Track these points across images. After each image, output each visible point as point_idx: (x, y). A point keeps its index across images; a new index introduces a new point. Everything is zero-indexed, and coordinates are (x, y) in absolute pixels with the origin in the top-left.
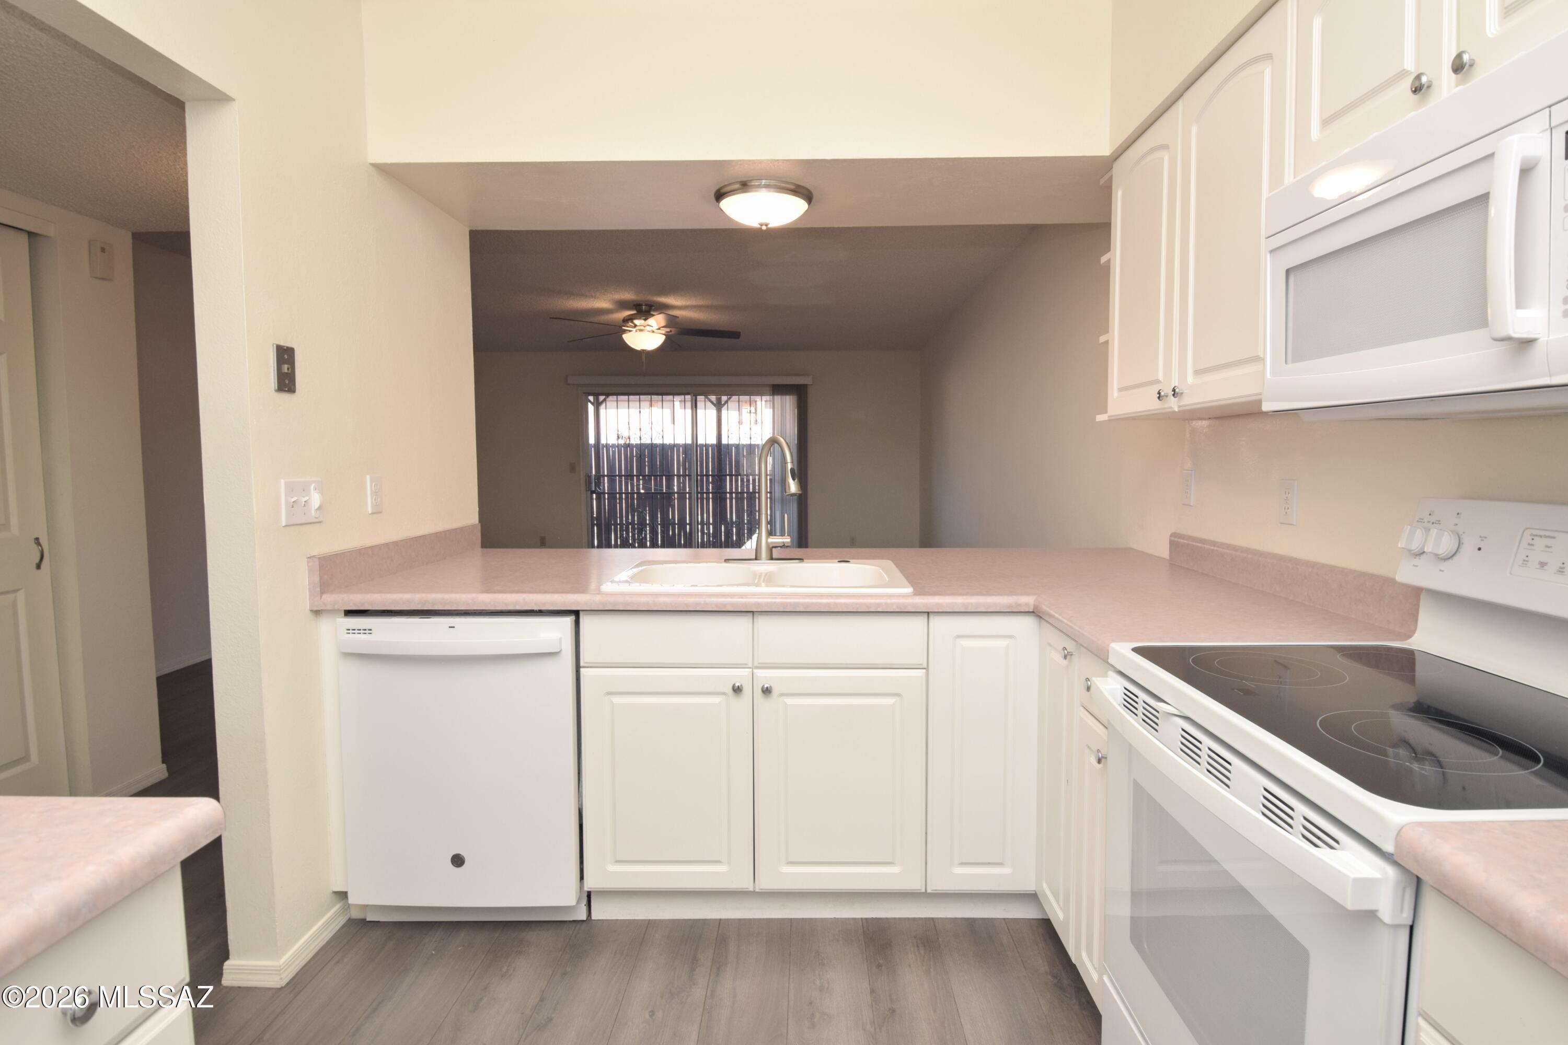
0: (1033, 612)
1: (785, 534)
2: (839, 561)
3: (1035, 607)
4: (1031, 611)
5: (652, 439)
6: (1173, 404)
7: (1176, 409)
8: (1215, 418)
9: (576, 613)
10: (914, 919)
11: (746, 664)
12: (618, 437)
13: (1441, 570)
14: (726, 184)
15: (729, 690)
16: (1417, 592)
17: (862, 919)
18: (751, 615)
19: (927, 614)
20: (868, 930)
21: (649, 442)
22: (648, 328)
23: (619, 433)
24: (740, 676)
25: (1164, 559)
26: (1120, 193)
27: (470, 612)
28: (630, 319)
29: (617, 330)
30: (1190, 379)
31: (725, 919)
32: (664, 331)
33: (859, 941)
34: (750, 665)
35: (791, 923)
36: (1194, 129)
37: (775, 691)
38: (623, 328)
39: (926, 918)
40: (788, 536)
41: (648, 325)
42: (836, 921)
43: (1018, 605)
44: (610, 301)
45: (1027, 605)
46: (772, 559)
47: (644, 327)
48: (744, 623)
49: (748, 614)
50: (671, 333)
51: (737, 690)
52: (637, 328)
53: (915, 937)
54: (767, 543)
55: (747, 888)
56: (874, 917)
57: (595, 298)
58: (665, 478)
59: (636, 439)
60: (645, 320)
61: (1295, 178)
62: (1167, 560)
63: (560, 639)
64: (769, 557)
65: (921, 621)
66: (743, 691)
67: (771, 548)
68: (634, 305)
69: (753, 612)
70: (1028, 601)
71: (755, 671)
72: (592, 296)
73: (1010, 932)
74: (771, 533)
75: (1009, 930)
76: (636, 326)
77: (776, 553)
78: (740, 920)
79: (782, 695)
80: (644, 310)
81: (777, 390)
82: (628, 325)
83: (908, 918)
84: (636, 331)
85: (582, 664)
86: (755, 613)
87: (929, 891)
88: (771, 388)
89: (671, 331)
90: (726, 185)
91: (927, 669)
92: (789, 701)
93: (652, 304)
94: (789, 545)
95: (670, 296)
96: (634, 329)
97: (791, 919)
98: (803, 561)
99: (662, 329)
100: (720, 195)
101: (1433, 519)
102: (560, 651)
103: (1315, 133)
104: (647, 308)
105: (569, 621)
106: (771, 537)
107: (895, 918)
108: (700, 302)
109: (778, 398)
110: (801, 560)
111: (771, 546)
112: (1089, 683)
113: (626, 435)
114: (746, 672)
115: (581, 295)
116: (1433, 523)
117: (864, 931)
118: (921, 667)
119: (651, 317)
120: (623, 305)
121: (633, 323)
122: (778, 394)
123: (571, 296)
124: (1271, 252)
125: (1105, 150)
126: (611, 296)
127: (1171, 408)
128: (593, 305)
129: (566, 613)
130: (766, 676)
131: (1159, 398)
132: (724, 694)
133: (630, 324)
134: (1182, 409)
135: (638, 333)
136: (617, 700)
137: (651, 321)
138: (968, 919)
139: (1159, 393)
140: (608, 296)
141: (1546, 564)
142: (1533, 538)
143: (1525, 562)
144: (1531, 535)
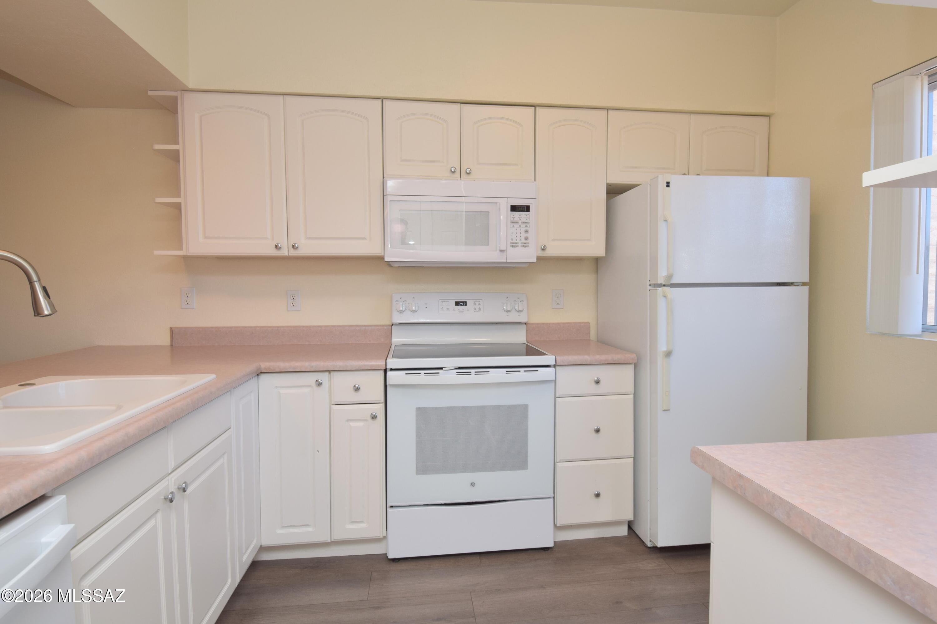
16: (390, 325)
25: (163, 345)
30: (303, 241)
62: (168, 345)
112: (357, 386)
116: (403, 301)
124: (390, 201)
131: (276, 247)
139: (277, 245)
141: (449, 309)
142: (442, 302)
143: (442, 309)
144: (441, 301)
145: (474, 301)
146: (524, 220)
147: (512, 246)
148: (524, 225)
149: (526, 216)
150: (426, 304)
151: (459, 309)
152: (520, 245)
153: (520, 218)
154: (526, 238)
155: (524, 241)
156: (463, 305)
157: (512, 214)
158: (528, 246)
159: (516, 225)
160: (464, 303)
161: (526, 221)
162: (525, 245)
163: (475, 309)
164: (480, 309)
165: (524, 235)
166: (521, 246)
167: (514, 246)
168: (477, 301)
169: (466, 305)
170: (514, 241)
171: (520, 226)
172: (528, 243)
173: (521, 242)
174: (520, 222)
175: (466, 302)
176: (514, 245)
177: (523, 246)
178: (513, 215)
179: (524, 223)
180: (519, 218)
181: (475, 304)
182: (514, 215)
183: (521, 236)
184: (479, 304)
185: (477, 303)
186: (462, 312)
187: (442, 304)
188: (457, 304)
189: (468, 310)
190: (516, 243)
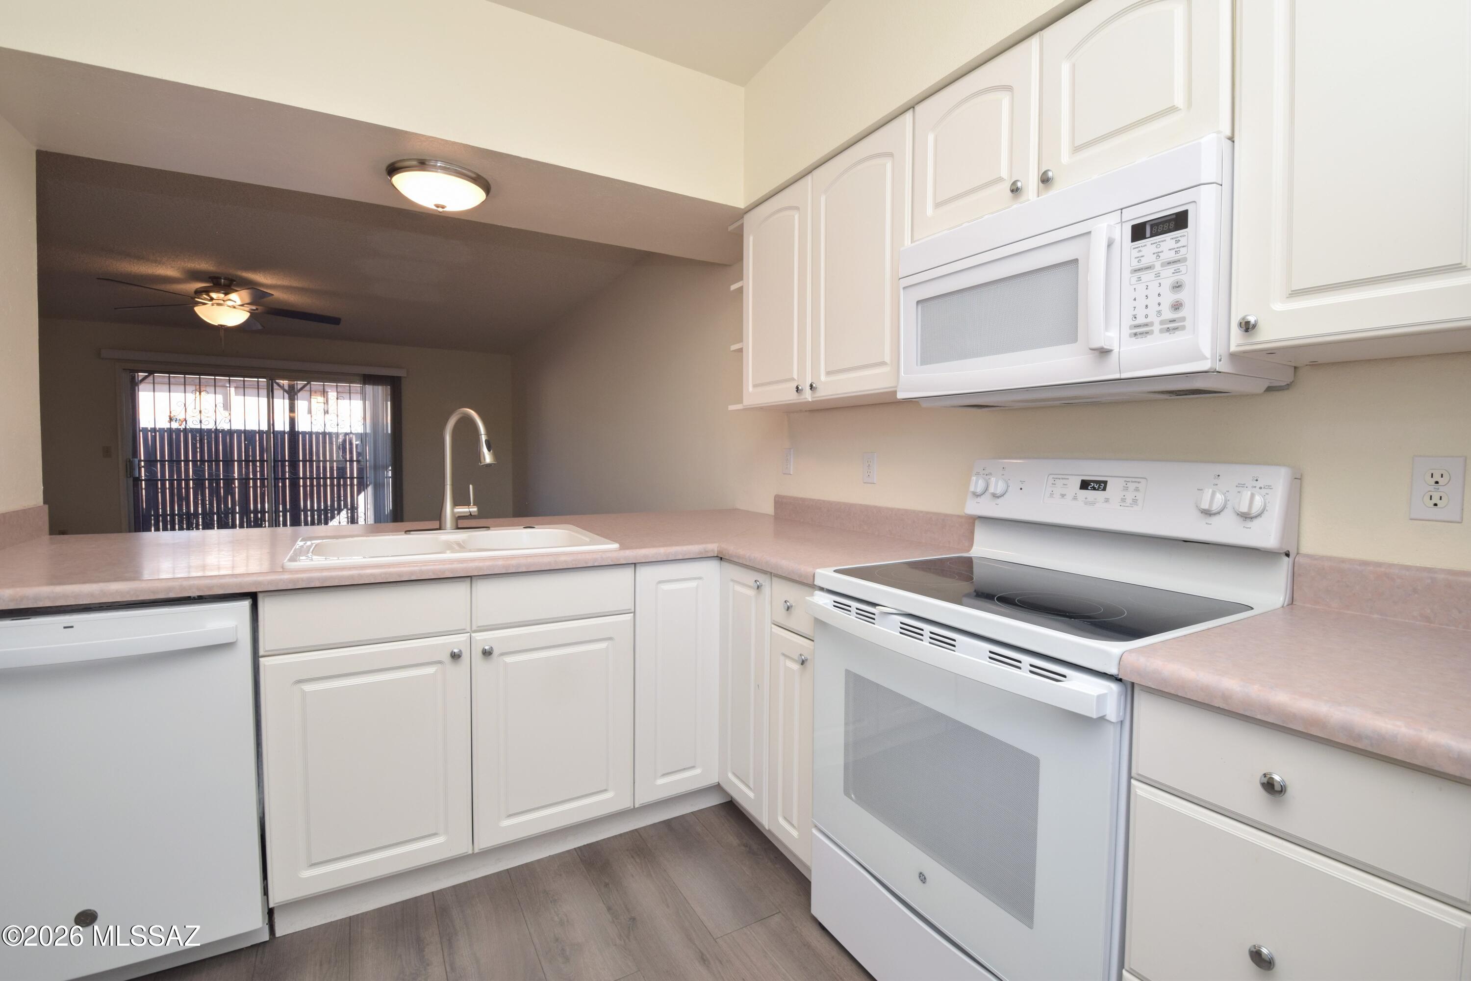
0: (717, 556)
1: (471, 504)
2: (524, 528)
3: (719, 552)
4: (716, 555)
5: (216, 422)
6: (808, 396)
7: (810, 400)
8: (809, 411)
9: (253, 597)
10: (621, 835)
11: (464, 629)
12: (171, 419)
13: (996, 504)
14: (405, 158)
15: (446, 657)
16: (974, 520)
17: (575, 848)
18: (469, 580)
19: (634, 565)
20: (584, 856)
21: (211, 426)
22: (230, 303)
23: (172, 415)
24: (457, 642)
25: (769, 515)
26: (751, 238)
27: (92, 606)
28: (207, 291)
29: (192, 300)
30: (823, 378)
31: (438, 891)
32: (248, 308)
33: (580, 869)
34: (468, 630)
35: (508, 873)
36: (823, 199)
37: (496, 652)
38: (196, 299)
39: (630, 831)
40: (474, 505)
41: (229, 300)
42: (552, 858)
43: (707, 552)
44: (179, 268)
45: (713, 551)
46: (458, 528)
47: (224, 301)
48: (460, 590)
49: (466, 579)
50: (256, 311)
51: (455, 657)
52: (214, 301)
53: (627, 850)
54: (453, 513)
55: (467, 852)
56: (586, 844)
57: (160, 264)
58: (223, 464)
59: (194, 422)
60: (226, 294)
61: (912, 243)
62: (772, 515)
63: (236, 626)
64: (455, 527)
65: (628, 572)
66: (461, 657)
67: (459, 518)
68: (210, 278)
69: (471, 577)
70: (713, 547)
71: (473, 635)
72: (156, 261)
73: (700, 822)
74: (456, 503)
75: (699, 820)
76: (212, 299)
77: (462, 523)
78: (454, 887)
79: (502, 654)
80: (225, 284)
81: (368, 379)
82: (202, 298)
83: (616, 836)
84: (213, 305)
85: (261, 652)
86: (473, 578)
87: (636, 806)
88: (362, 378)
89: (257, 309)
90: (404, 160)
91: (634, 613)
92: (509, 659)
93: (234, 278)
94: (476, 514)
95: (260, 272)
96: (210, 303)
97: (507, 870)
98: (490, 529)
99: (245, 305)
100: (393, 169)
101: (986, 472)
102: (237, 640)
103: (930, 211)
104: (227, 282)
105: (246, 604)
106: (457, 507)
107: (604, 839)
108: (295, 284)
109: (369, 388)
110: (487, 528)
111: (457, 516)
112: (788, 604)
113: (182, 417)
114: (464, 637)
115: (140, 258)
116: (987, 475)
117: (581, 859)
118: (630, 611)
119: (234, 292)
120: (195, 276)
121: (209, 295)
122: (369, 384)
123: (125, 258)
124: (904, 288)
125: (741, 204)
126: (183, 264)
127: (806, 398)
128: (154, 271)
129: (235, 597)
130: (483, 639)
131: (797, 391)
132: (440, 662)
133: (205, 296)
134: (814, 399)
135: (215, 306)
136: (308, 687)
137: (234, 296)
138: (664, 822)
139: (797, 388)
140: (179, 263)
141: (1065, 495)
142: (1055, 480)
143: (1052, 495)
144: (1053, 478)
145: (1125, 481)
146: (1172, 256)
147: (1135, 334)
148: (1168, 271)
149: (1177, 241)
150: (1022, 482)
151: (1086, 498)
152: (1156, 327)
153: (1158, 255)
154: (1177, 306)
155: (1168, 314)
156: (1098, 490)
157: (1134, 248)
158: (1183, 328)
159: (1147, 276)
160: (1101, 485)
161: (1178, 257)
162: (1172, 327)
163: (1123, 500)
164: (1135, 501)
165: (1169, 298)
166: (1161, 331)
167: (1141, 334)
168: (1132, 482)
169: (1104, 489)
170: (1141, 320)
171: (1158, 275)
172: (1183, 319)
173: (1163, 317)
174: (1158, 266)
175: (1105, 483)
176: (1140, 331)
177: (1168, 330)
178: (1137, 250)
179: (1169, 263)
180: (1154, 254)
181: (1126, 489)
182: (1139, 249)
183: (1159, 304)
184: (1137, 489)
185: (1132, 486)
186: (1093, 503)
187: (1053, 484)
188: (1085, 485)
189: (1107, 500)
190: (1146, 325)
